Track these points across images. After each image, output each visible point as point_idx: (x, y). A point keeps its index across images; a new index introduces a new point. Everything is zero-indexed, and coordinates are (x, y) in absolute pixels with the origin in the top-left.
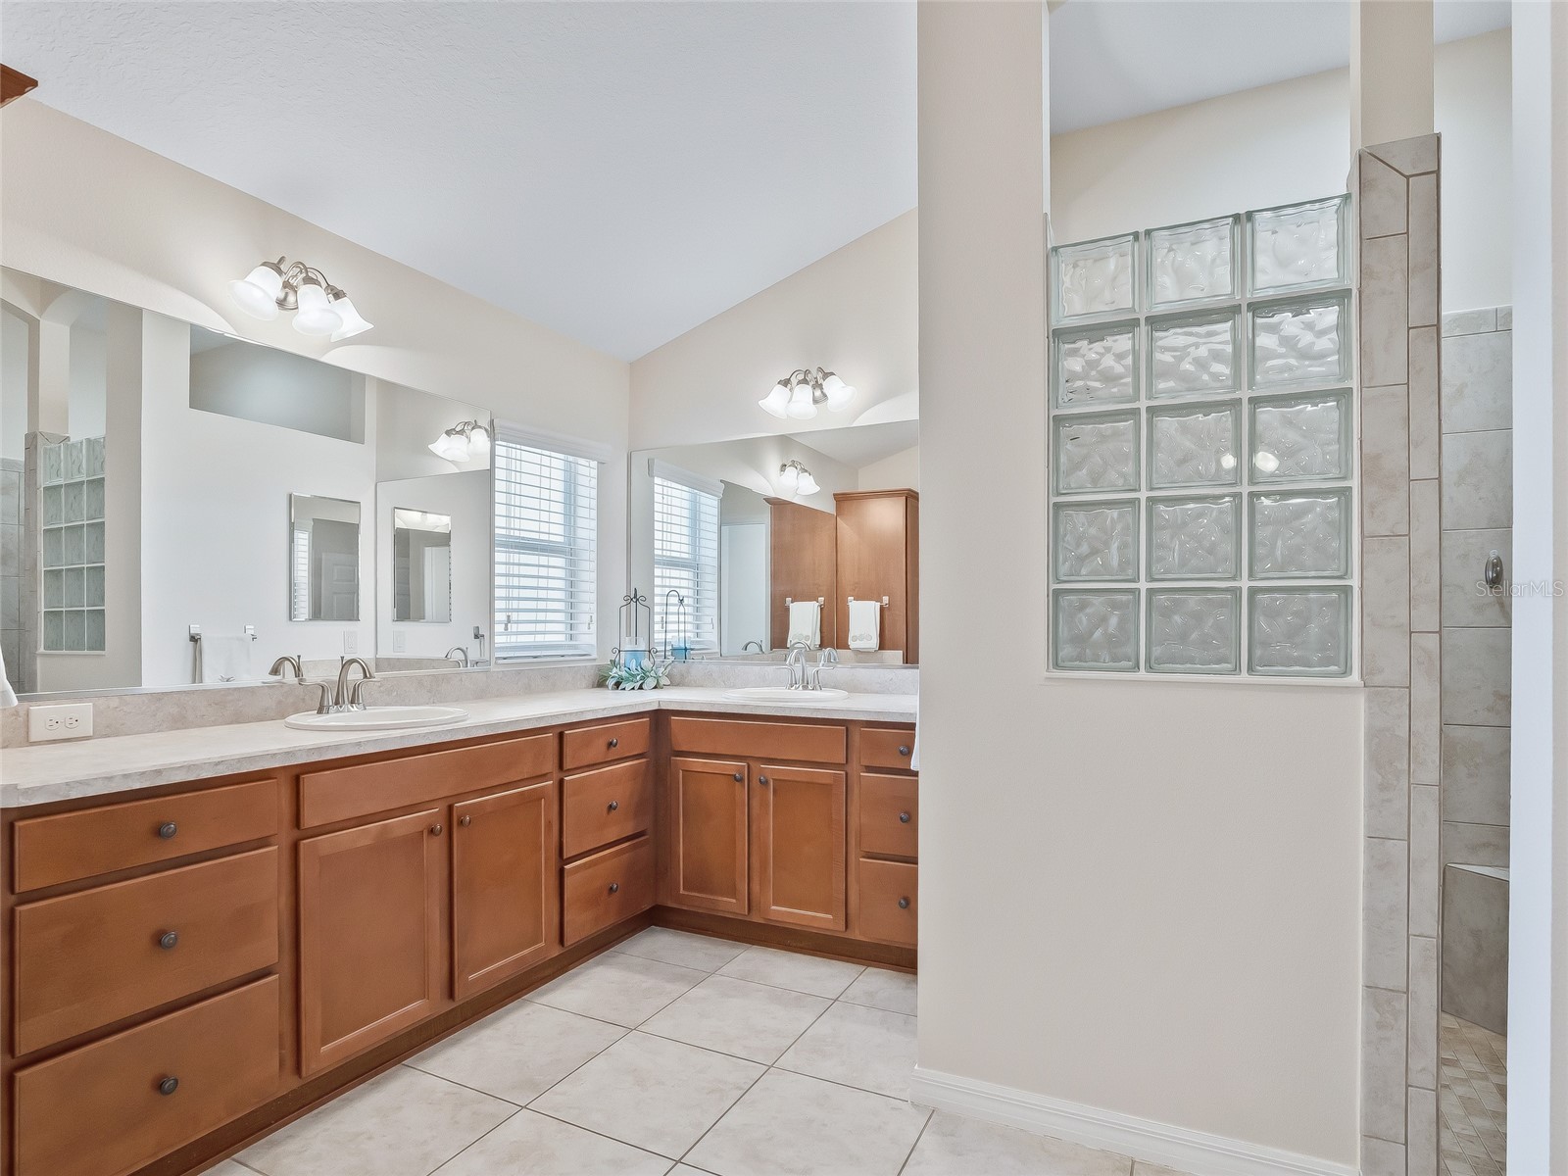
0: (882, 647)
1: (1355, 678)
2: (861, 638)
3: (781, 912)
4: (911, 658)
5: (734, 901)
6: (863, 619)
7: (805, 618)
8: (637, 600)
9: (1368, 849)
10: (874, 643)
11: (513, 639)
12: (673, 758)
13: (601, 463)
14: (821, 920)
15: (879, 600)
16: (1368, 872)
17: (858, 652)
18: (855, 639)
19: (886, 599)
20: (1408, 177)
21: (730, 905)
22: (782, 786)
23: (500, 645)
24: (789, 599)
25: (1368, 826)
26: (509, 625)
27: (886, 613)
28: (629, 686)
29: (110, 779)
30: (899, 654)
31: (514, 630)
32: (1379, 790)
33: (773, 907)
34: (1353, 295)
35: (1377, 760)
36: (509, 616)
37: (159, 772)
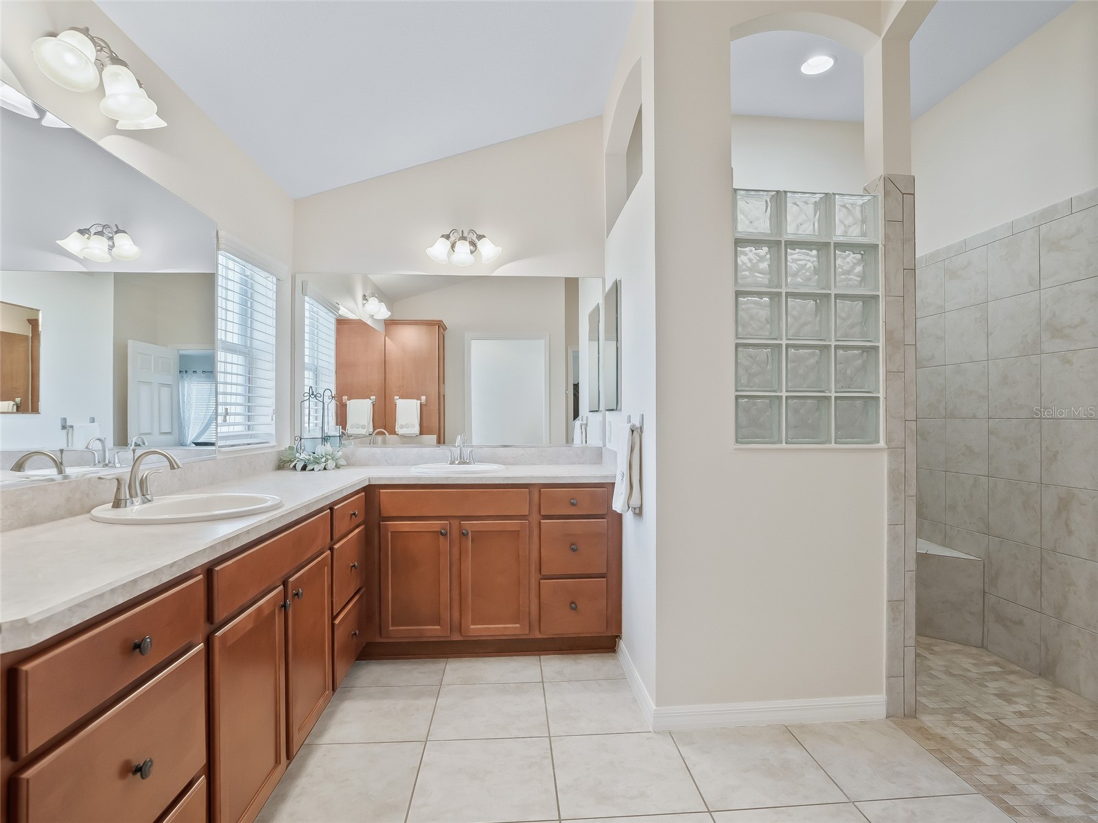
0: (421, 433)
1: (882, 444)
2: (407, 426)
3: (477, 629)
4: (441, 441)
5: (438, 627)
6: (407, 412)
7: (361, 411)
8: (315, 396)
9: (889, 530)
10: (416, 430)
11: (231, 428)
12: (381, 523)
13: (278, 280)
14: (510, 629)
15: (419, 399)
16: (889, 543)
17: (403, 436)
18: (402, 427)
19: (423, 398)
20: (903, 194)
21: (433, 631)
22: (478, 536)
23: (222, 435)
24: (345, 398)
25: (889, 520)
26: (228, 417)
27: (424, 408)
28: (317, 467)
29: (101, 596)
30: (434, 437)
31: (232, 421)
32: (894, 500)
33: (472, 627)
34: (880, 247)
35: (893, 486)
36: (226, 409)
37: (135, 582)
